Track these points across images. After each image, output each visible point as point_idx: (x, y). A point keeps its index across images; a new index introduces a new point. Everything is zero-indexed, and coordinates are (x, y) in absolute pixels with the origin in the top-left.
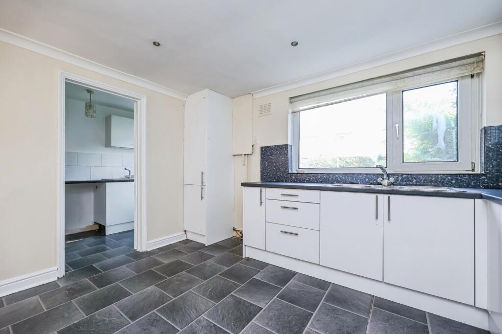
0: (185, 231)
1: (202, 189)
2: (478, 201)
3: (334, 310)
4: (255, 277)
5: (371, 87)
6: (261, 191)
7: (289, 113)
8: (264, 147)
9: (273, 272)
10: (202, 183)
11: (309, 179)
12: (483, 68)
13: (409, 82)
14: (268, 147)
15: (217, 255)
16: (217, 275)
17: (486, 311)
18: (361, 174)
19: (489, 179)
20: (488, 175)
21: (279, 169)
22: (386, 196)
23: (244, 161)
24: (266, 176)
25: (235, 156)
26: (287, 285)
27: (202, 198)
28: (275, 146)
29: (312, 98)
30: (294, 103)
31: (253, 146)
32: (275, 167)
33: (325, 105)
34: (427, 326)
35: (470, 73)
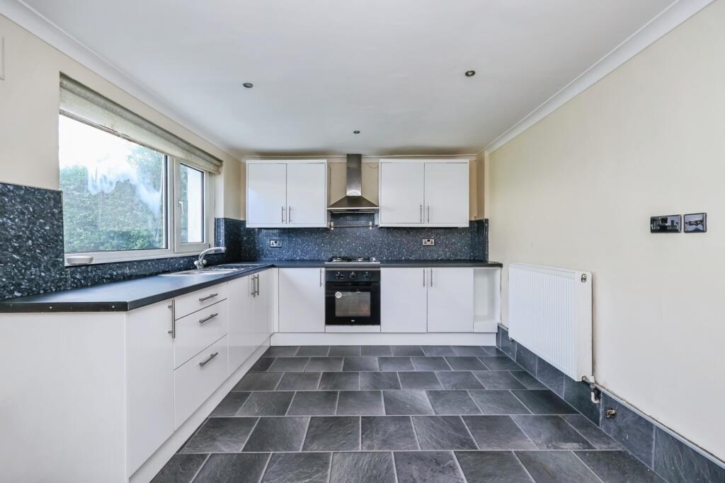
12: (220, 172)
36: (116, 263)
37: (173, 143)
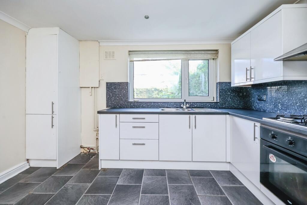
0: (28, 160)
1: (53, 117)
2: (228, 116)
3: (177, 187)
4: (117, 184)
5: (176, 55)
6: (116, 117)
7: (128, 61)
8: (109, 83)
9: (129, 175)
10: (53, 112)
11: (143, 106)
12: (218, 57)
13: (192, 56)
14: (113, 83)
15: (74, 174)
16: (84, 194)
17: (230, 163)
18: (172, 102)
19: (220, 104)
20: (220, 103)
21: (121, 99)
22: (194, 116)
23: (91, 92)
24: (111, 104)
25: (82, 89)
26: (143, 181)
27: (53, 126)
28: (118, 83)
29: (143, 54)
30: (132, 55)
31: (99, 81)
32: (118, 97)
33: (152, 60)
34: (213, 178)
35: (213, 58)
36: (144, 102)
37: (169, 54)
